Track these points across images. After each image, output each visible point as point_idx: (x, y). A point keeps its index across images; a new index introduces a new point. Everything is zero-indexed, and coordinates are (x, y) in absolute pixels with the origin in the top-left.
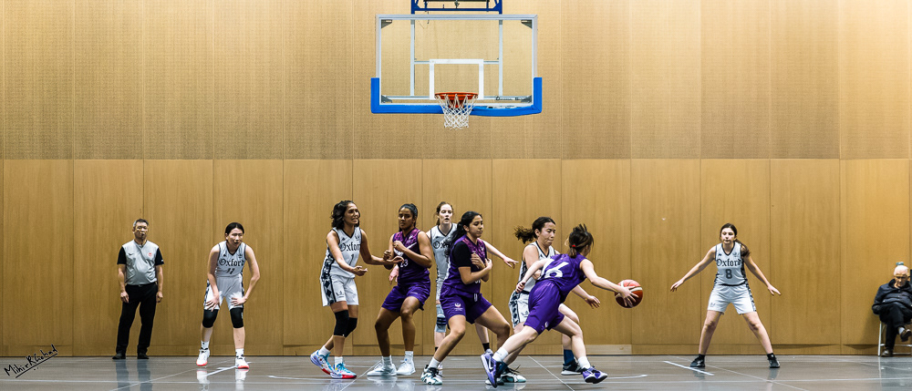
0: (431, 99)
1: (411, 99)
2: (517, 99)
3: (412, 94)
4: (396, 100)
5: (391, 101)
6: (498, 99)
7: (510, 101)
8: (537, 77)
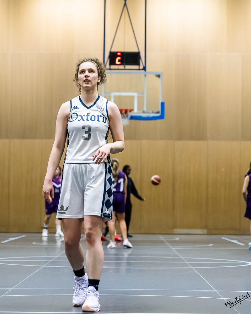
6: (144, 112)
7: (149, 113)
8: (163, 101)
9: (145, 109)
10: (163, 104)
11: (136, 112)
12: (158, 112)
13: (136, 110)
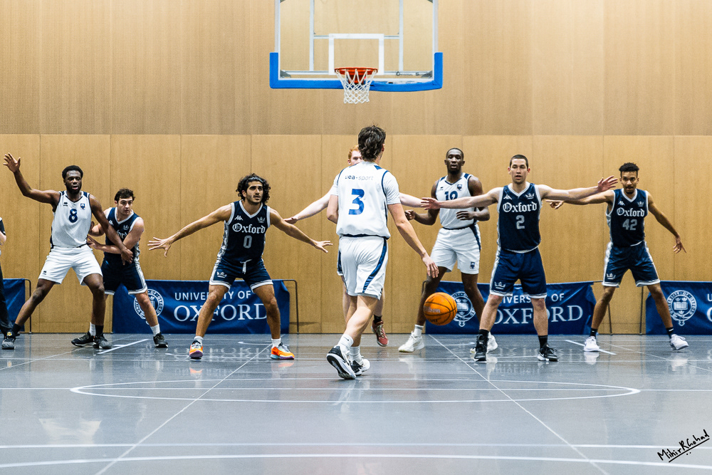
0: (331, 74)
1: (311, 75)
2: (417, 75)
3: (311, 69)
4: (295, 75)
5: (290, 76)
6: (398, 74)
7: (410, 76)
8: (438, 52)
9: (401, 69)
10: (438, 57)
11: (381, 75)
12: (429, 75)
13: (381, 72)
